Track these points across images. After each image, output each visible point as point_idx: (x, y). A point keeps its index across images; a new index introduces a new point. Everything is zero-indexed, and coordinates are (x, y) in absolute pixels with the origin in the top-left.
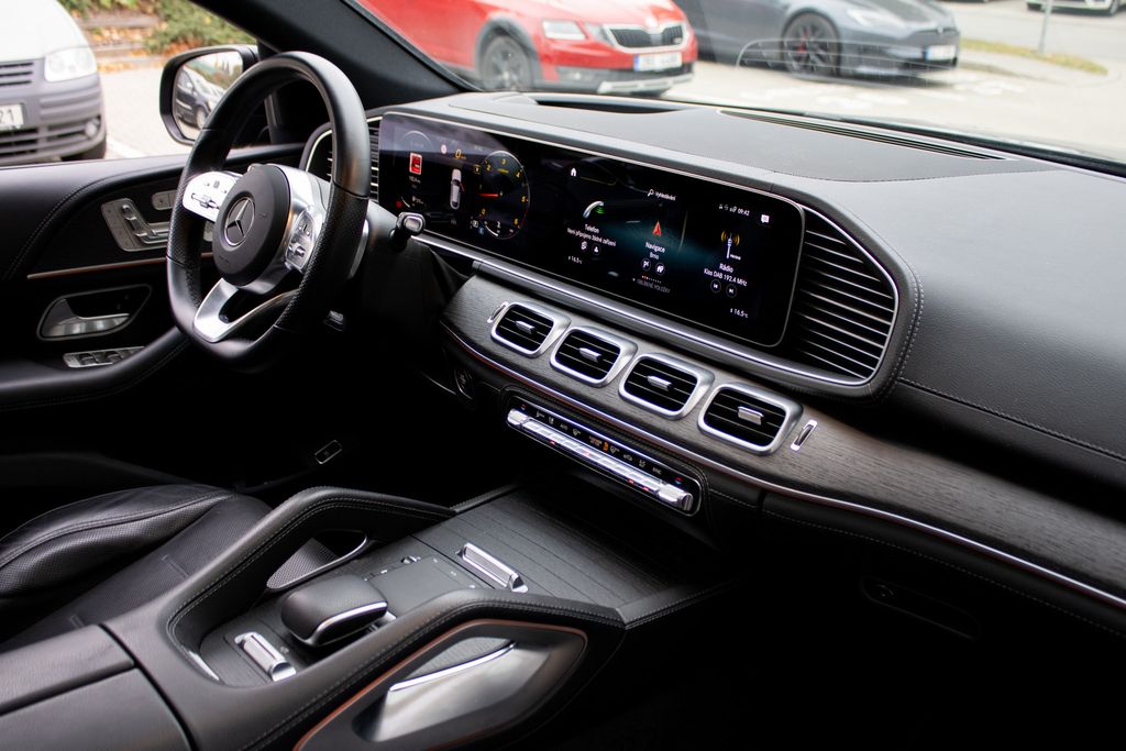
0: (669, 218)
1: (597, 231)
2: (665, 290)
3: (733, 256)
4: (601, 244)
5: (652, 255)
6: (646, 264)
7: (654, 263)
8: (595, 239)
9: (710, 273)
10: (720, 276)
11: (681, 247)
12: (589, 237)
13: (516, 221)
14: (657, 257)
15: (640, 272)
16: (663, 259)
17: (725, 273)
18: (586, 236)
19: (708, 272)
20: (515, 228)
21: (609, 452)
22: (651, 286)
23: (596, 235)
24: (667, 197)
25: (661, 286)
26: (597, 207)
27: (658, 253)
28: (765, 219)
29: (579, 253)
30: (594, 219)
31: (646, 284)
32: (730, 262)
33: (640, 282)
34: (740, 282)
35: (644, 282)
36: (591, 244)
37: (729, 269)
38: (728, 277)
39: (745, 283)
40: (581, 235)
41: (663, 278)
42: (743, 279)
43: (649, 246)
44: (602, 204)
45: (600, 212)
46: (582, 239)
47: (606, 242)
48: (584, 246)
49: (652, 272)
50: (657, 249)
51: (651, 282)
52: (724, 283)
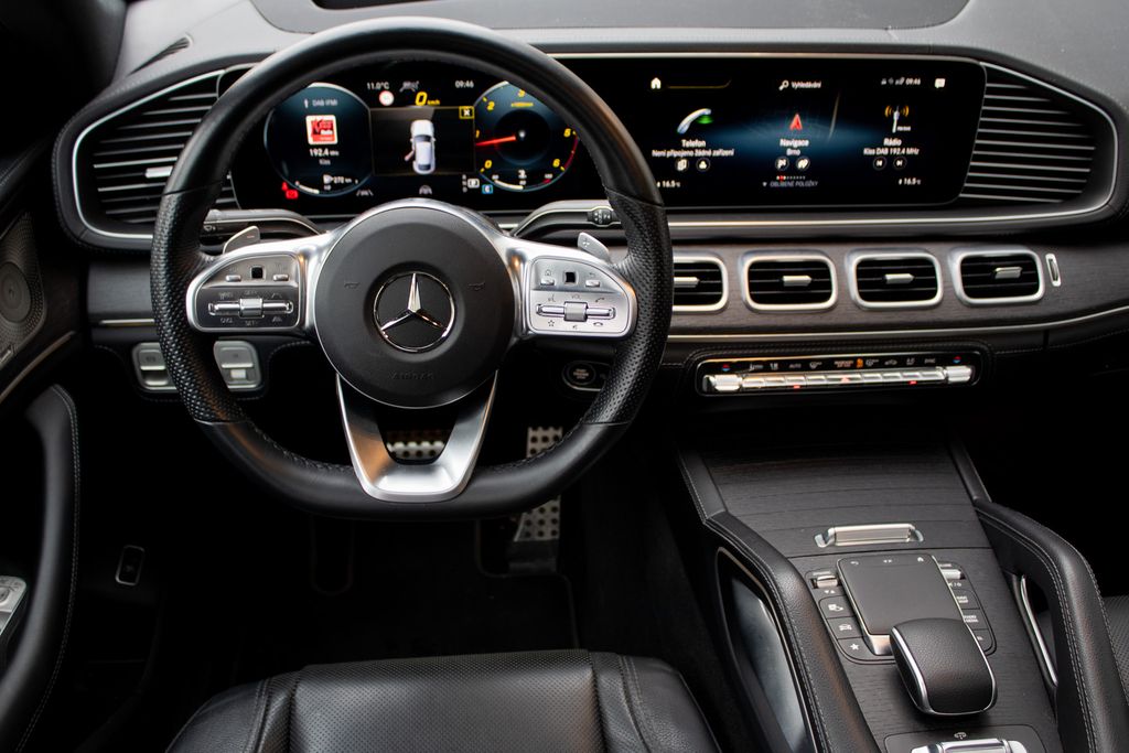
0: (812, 107)
1: (703, 144)
2: (811, 183)
3: (900, 128)
4: (711, 158)
5: (789, 152)
6: (782, 163)
7: (793, 160)
8: (699, 153)
9: (872, 152)
10: (885, 151)
11: (832, 135)
12: (691, 153)
13: (556, 163)
14: (798, 152)
15: (773, 172)
16: (805, 152)
17: (889, 147)
18: (683, 153)
19: (870, 152)
20: (556, 171)
21: (865, 367)
22: (791, 184)
23: (702, 148)
24: (808, 85)
25: (804, 181)
26: (701, 117)
27: (799, 148)
28: (940, 83)
29: (676, 175)
30: (696, 130)
31: (783, 184)
32: (898, 135)
33: (775, 184)
34: (911, 151)
35: (782, 182)
36: (693, 161)
37: (898, 142)
38: (895, 151)
39: (916, 151)
40: (675, 153)
41: (807, 173)
42: (914, 147)
43: (784, 143)
44: (706, 111)
45: (705, 121)
46: (678, 158)
47: (717, 153)
48: (682, 165)
49: (792, 168)
50: (796, 143)
51: (790, 180)
52: (890, 158)
